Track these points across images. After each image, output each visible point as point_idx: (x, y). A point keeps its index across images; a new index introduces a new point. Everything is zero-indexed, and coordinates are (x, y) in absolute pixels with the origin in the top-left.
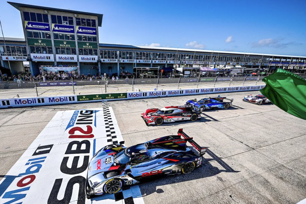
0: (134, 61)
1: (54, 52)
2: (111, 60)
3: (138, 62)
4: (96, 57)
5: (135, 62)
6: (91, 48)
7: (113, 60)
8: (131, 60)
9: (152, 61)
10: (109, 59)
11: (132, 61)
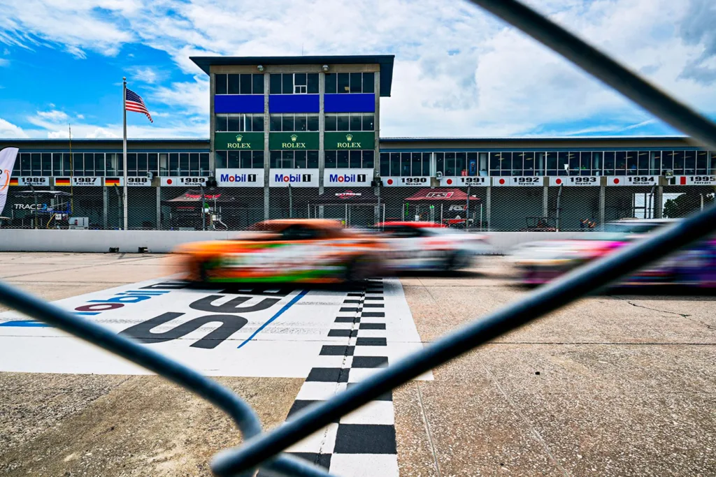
0: (483, 180)
1: (267, 163)
2: (411, 180)
3: (496, 183)
4: (369, 173)
5: (487, 183)
6: (359, 148)
7: (418, 180)
8: (473, 177)
9: (546, 181)
10: (406, 178)
11: (478, 180)
